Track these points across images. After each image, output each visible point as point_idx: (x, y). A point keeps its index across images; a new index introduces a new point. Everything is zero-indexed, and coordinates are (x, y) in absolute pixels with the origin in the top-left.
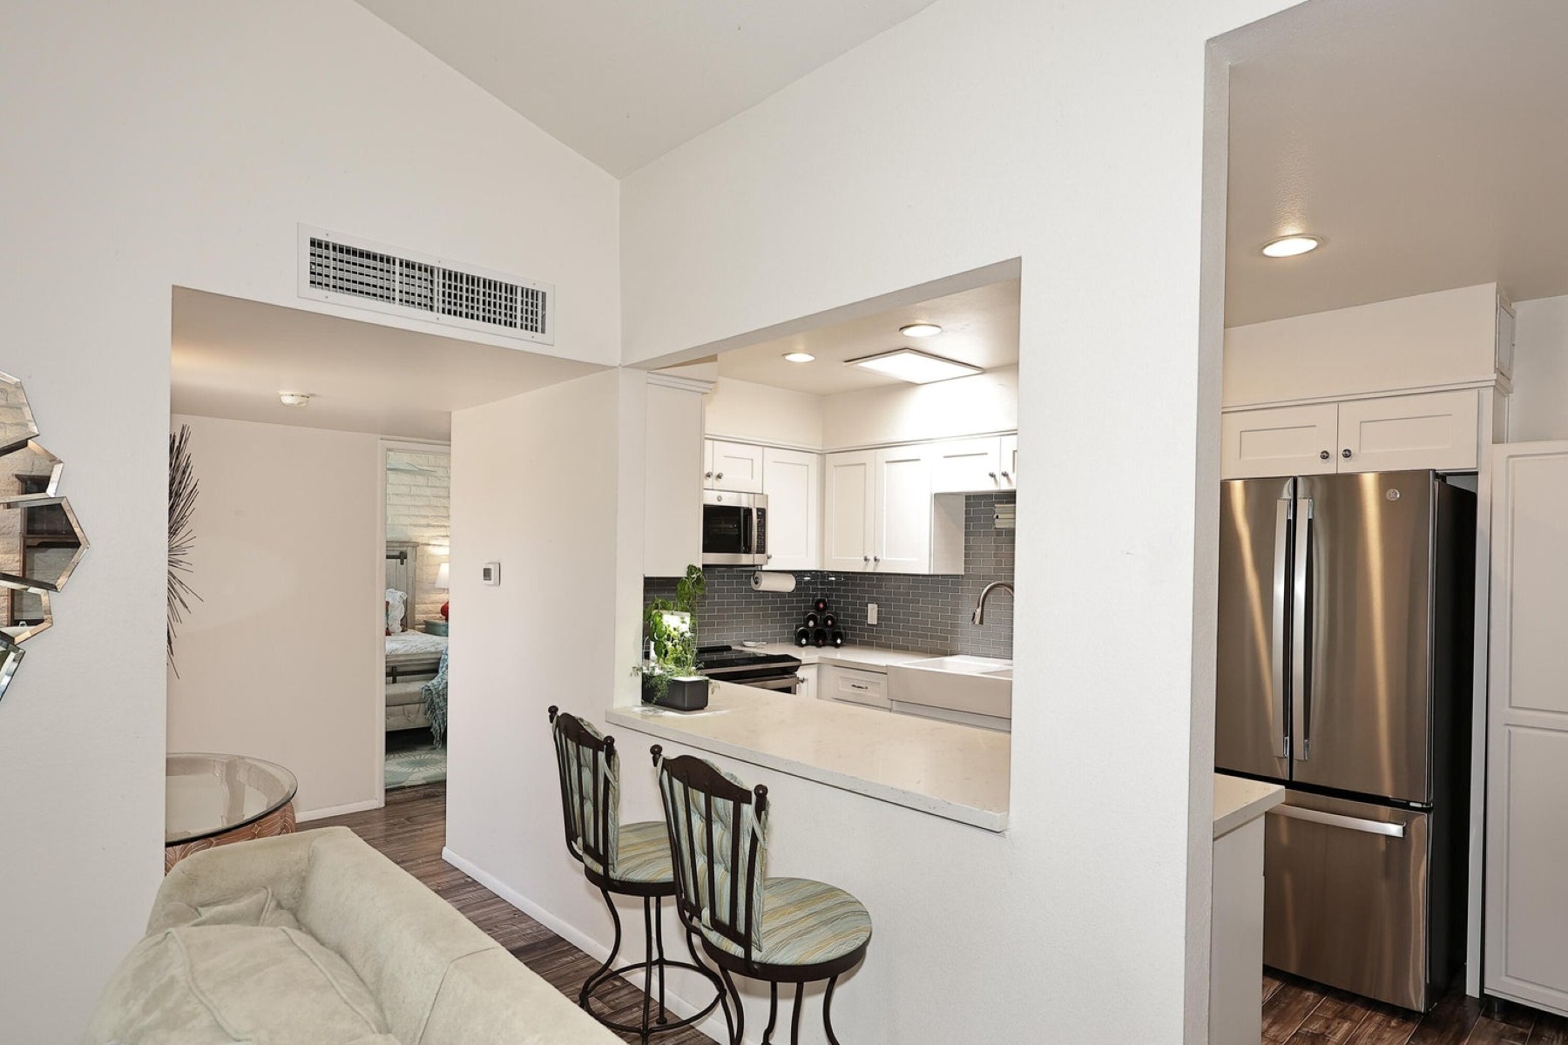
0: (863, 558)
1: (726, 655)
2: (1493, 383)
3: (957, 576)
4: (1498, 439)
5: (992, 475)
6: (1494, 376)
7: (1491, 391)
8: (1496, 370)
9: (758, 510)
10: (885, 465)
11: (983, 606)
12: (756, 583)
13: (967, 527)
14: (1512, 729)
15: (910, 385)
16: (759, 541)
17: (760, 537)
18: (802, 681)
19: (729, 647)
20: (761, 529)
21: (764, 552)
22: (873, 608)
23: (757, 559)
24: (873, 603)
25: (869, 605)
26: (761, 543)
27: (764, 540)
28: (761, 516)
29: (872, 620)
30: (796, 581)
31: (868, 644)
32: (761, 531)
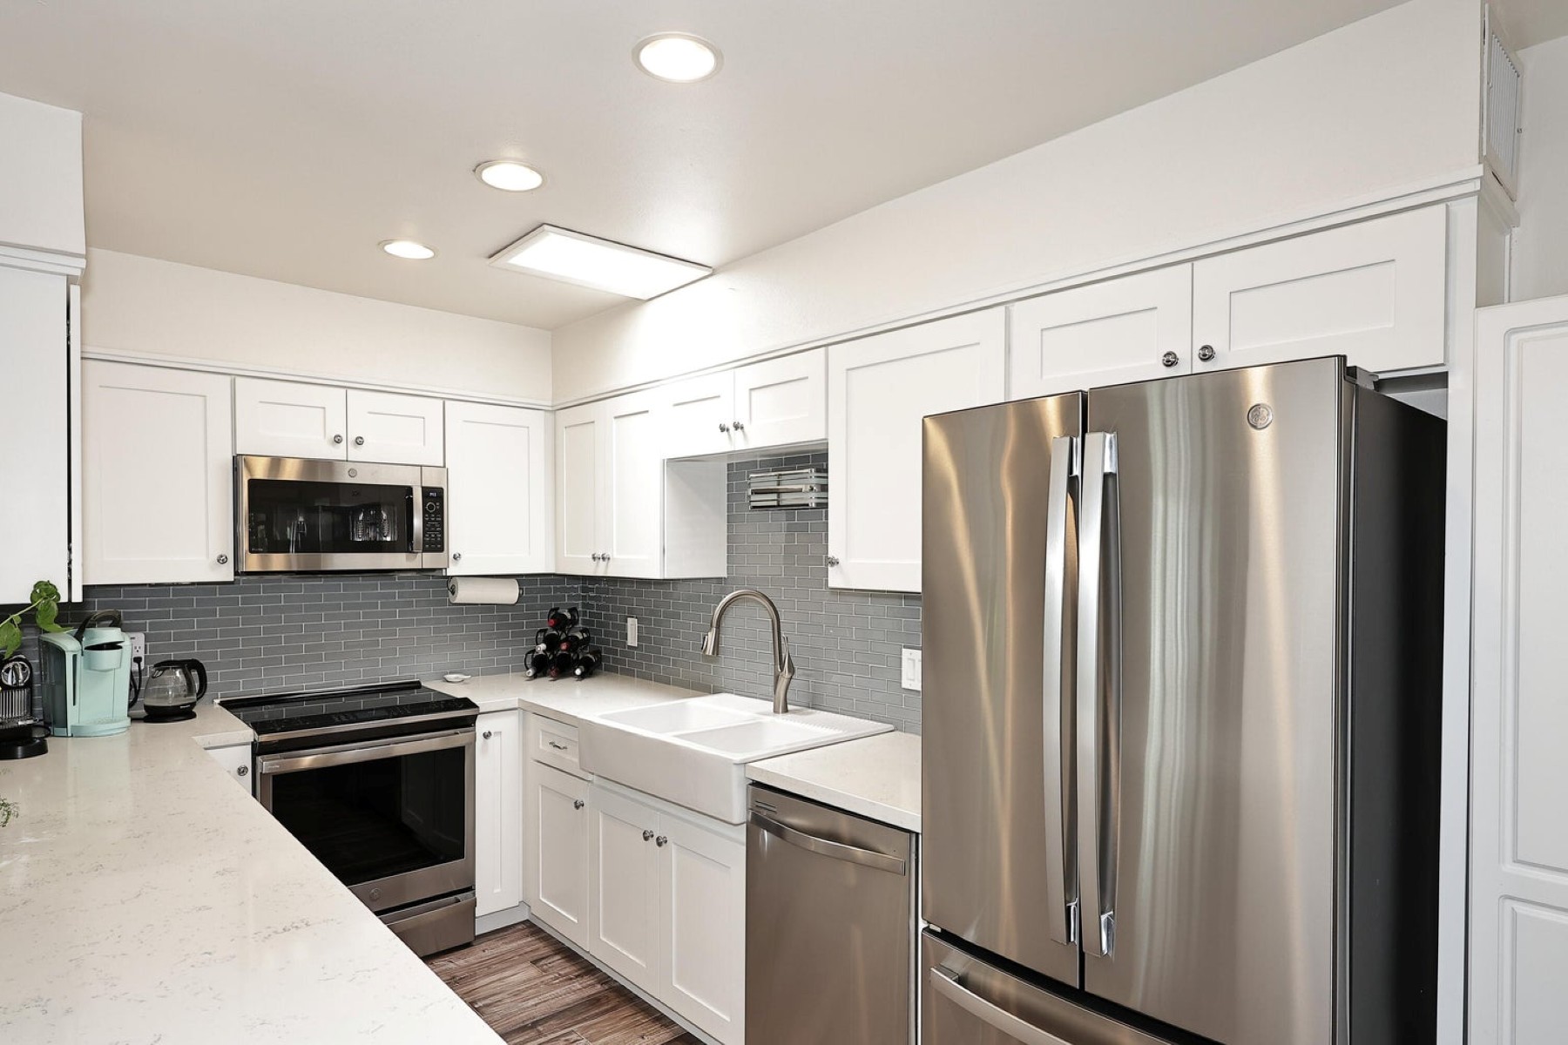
0: (591, 556)
1: (415, 697)
2: (1477, 186)
3: (719, 580)
4: (1488, 295)
5: (723, 429)
6: (1479, 170)
7: (1472, 203)
8: (1482, 159)
9: (426, 491)
10: (614, 421)
11: (718, 627)
12: (453, 593)
13: (729, 508)
14: (1522, 909)
15: (635, 304)
16: (430, 535)
17: (433, 529)
18: (487, 736)
19: (419, 682)
20: (435, 517)
21: (441, 550)
22: (632, 624)
23: (428, 560)
24: (633, 617)
25: (629, 619)
26: (436, 537)
27: (442, 532)
28: (435, 499)
29: (632, 641)
30: (520, 589)
31: (629, 673)
32: (435, 521)
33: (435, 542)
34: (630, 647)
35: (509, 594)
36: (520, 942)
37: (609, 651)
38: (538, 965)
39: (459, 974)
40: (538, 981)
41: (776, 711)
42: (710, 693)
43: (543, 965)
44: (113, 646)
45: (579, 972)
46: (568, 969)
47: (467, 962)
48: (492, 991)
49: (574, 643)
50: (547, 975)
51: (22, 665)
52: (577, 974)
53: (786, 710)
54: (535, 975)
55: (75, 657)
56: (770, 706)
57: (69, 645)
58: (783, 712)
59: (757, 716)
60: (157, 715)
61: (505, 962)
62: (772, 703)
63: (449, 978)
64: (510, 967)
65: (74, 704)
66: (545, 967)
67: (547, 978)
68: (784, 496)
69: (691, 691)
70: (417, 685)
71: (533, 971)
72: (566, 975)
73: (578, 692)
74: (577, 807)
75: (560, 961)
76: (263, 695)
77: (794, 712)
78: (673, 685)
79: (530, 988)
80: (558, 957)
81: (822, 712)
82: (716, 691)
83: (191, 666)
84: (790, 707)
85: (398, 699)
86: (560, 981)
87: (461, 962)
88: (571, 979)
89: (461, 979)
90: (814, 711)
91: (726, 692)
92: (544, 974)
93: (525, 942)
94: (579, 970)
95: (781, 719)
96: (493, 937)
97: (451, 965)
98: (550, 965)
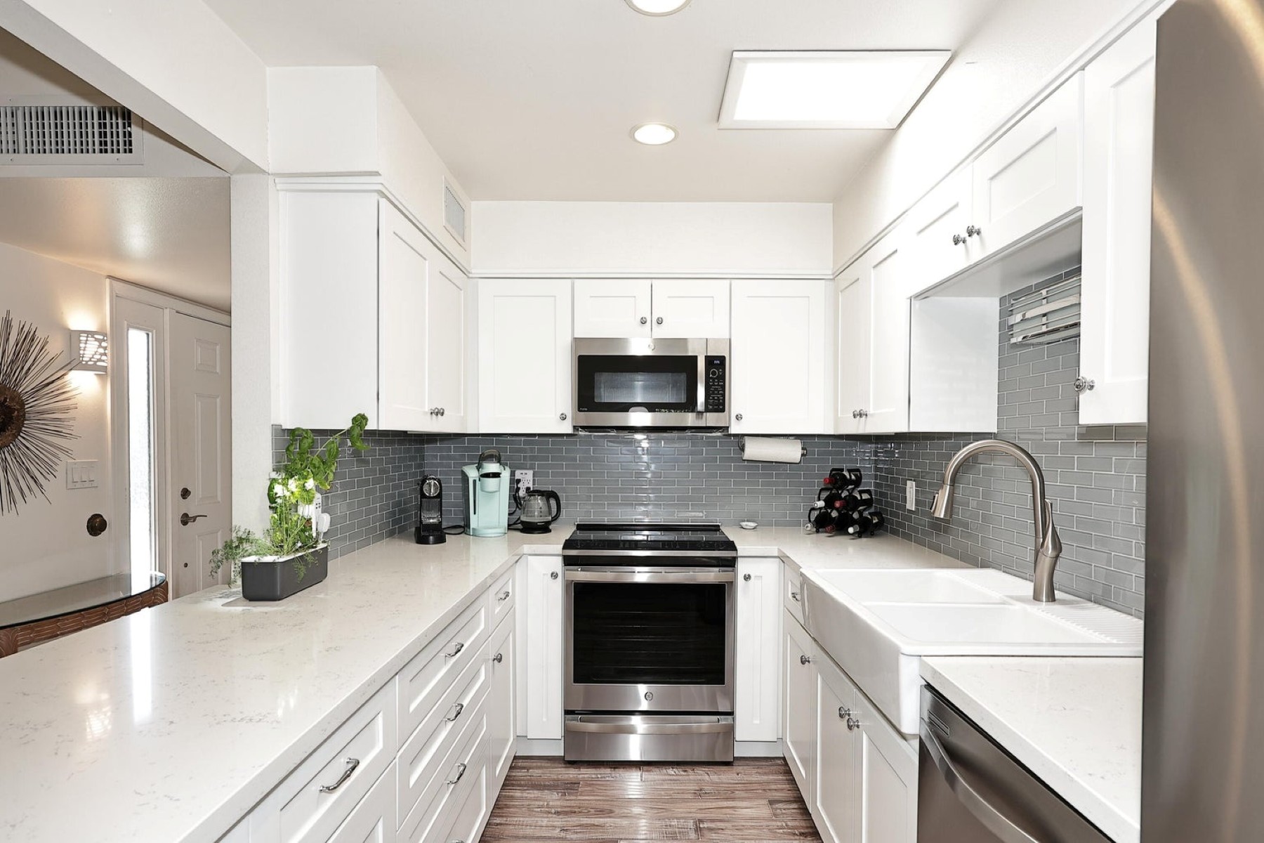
0: (852, 414)
9: (710, 360)
10: (873, 271)
12: (743, 450)
13: (1001, 351)
16: (714, 397)
17: (716, 392)
18: (747, 578)
19: (719, 526)
20: (718, 382)
21: (723, 410)
22: (911, 487)
23: (711, 419)
24: (911, 480)
25: (908, 482)
26: (719, 399)
27: (724, 395)
28: (717, 365)
29: (911, 505)
30: (803, 449)
31: (907, 537)
32: (718, 385)
33: (717, 402)
34: (910, 511)
35: (792, 452)
36: (771, 777)
37: (893, 514)
38: (774, 806)
39: (707, 788)
40: (765, 823)
41: (1036, 597)
42: (978, 567)
43: (777, 809)
44: (496, 475)
45: (806, 831)
46: (799, 823)
47: (719, 779)
48: (722, 817)
49: (852, 503)
50: (776, 821)
51: (435, 483)
52: (802, 831)
53: (1052, 598)
54: (766, 815)
55: (475, 481)
56: (1027, 588)
57: (472, 473)
58: (1048, 601)
59: (1005, 598)
60: (529, 528)
61: (750, 791)
62: (1032, 584)
63: (697, 788)
64: (749, 798)
65: (475, 513)
66: (778, 811)
67: (774, 823)
68: (1052, 318)
69: (959, 562)
70: (716, 528)
71: (765, 811)
72: (793, 828)
73: (851, 550)
74: (803, 663)
75: (794, 811)
76: (606, 523)
77: (1063, 602)
78: (944, 553)
79: (753, 827)
80: (795, 806)
81: (1108, 609)
82: (984, 565)
83: (550, 495)
84: (1058, 594)
85: (704, 537)
86: (784, 833)
87: (715, 778)
88: (795, 834)
89: (706, 793)
90: (1096, 605)
91: (993, 568)
92: (774, 818)
93: (775, 779)
94: (807, 827)
95: (1043, 611)
96: (752, 763)
97: (707, 777)
98: (784, 811)
